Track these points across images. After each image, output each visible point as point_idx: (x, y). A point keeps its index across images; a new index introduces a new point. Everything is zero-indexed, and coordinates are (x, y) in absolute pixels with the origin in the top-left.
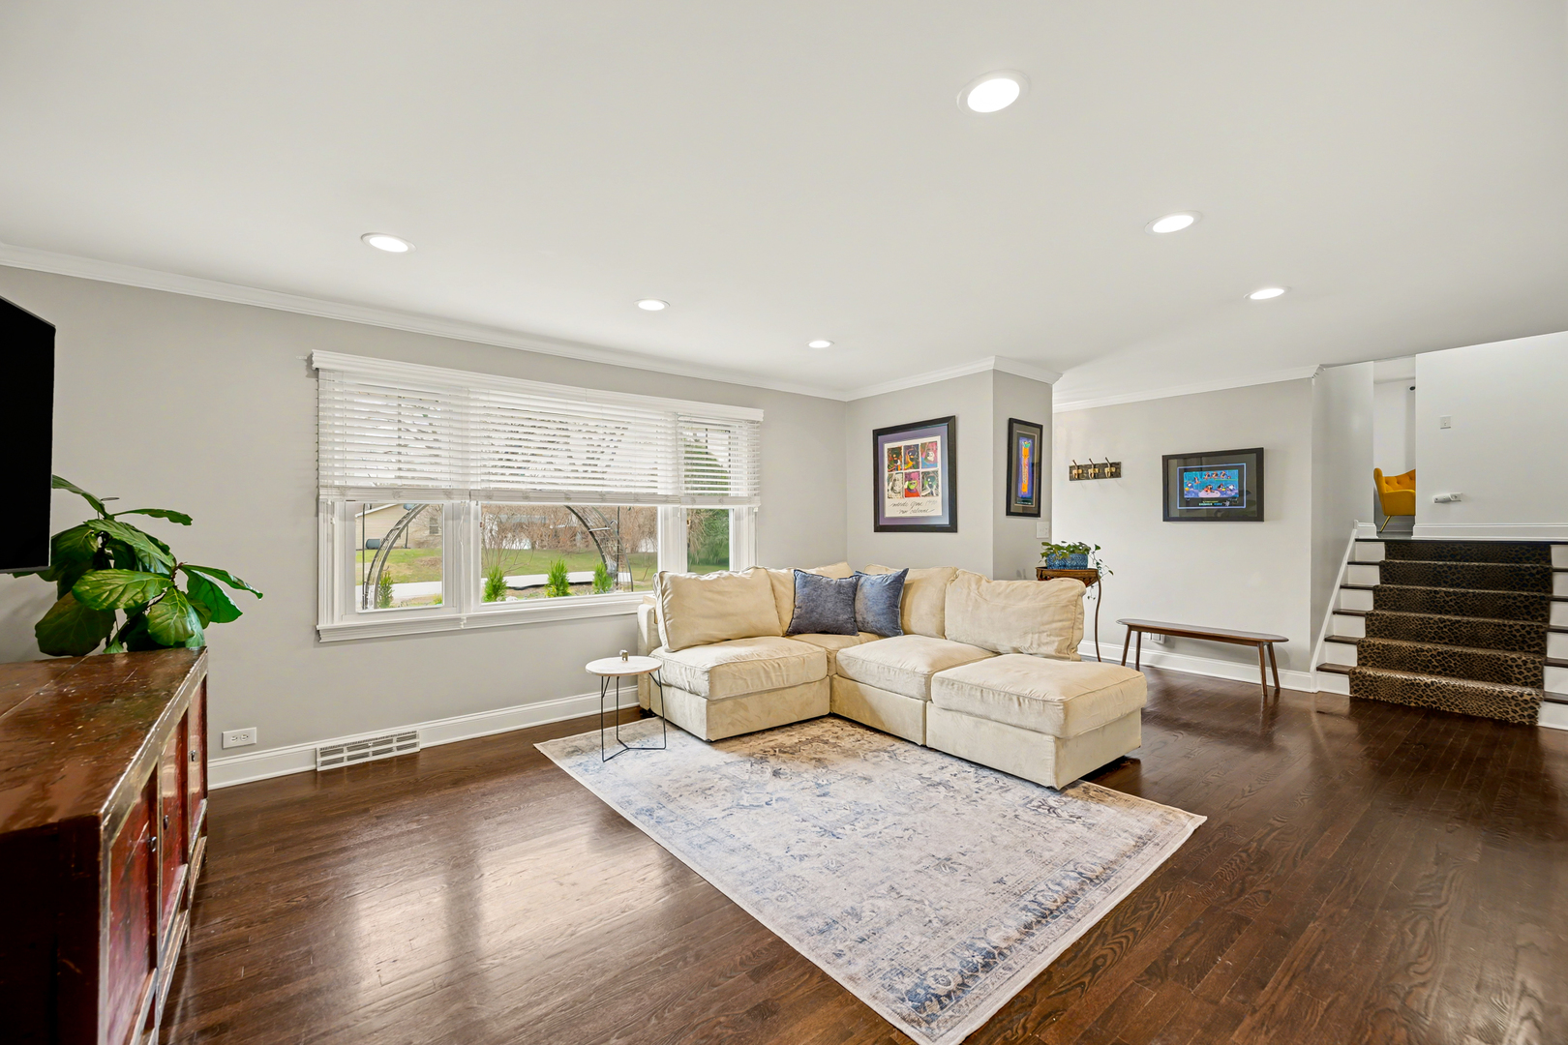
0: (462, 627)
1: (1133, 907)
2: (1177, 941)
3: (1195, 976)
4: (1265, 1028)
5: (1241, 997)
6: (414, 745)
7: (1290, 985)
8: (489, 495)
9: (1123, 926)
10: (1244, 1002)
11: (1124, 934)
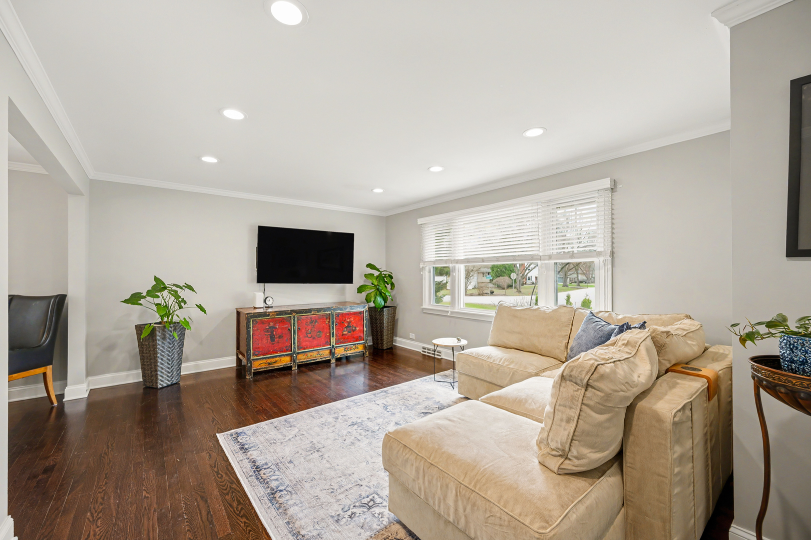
0: (449, 315)
1: (242, 502)
2: (208, 507)
3: (186, 501)
4: (147, 508)
5: (163, 510)
6: (440, 356)
7: (148, 535)
8: (467, 261)
9: (233, 492)
10: (161, 510)
11: (228, 490)
